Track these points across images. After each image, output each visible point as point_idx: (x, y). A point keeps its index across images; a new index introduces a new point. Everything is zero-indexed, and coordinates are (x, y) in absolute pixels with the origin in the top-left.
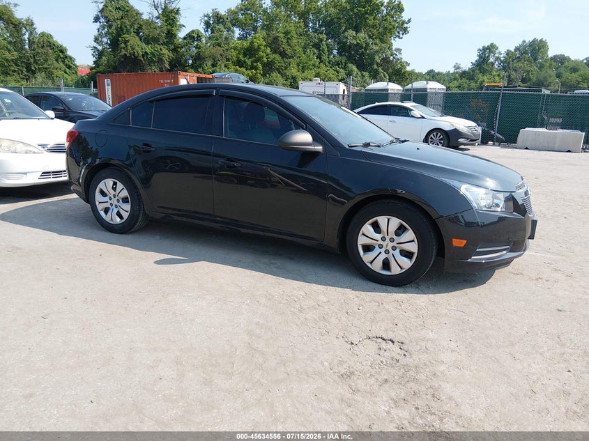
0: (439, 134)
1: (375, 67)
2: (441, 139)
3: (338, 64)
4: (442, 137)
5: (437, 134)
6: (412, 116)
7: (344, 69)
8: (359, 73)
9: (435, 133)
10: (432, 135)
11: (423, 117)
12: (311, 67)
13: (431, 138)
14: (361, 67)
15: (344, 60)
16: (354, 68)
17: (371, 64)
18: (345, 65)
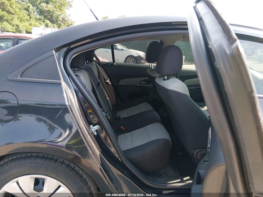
0: (132, 58)
1: (59, 22)
2: (133, 61)
3: (40, 20)
4: (133, 60)
5: (131, 58)
6: (118, 49)
7: (44, 22)
8: (52, 25)
9: (130, 58)
10: (128, 59)
11: (122, 50)
12: (25, 20)
13: (128, 60)
14: (52, 22)
15: (43, 18)
16: (49, 22)
17: (57, 21)
18: (44, 20)
